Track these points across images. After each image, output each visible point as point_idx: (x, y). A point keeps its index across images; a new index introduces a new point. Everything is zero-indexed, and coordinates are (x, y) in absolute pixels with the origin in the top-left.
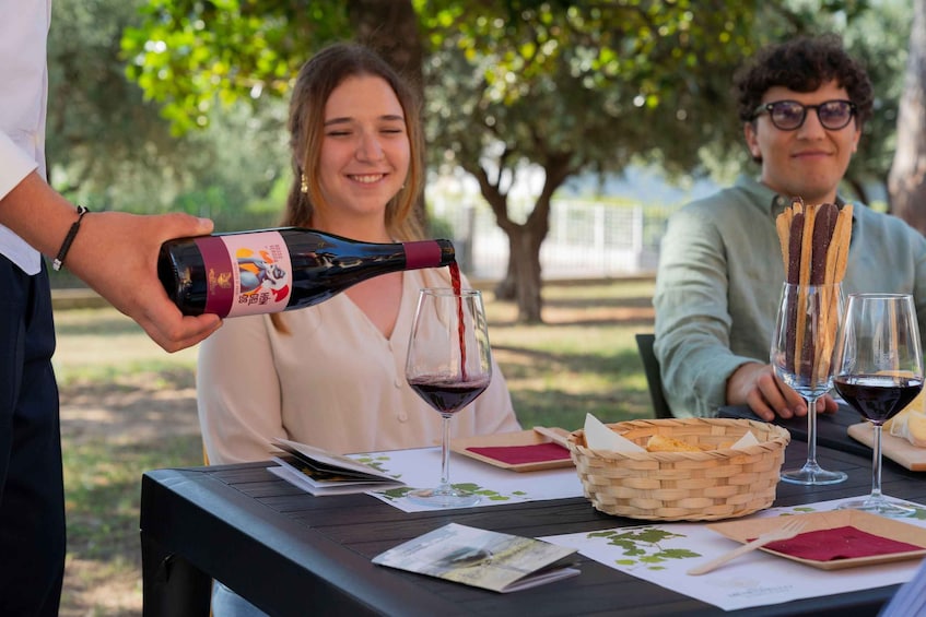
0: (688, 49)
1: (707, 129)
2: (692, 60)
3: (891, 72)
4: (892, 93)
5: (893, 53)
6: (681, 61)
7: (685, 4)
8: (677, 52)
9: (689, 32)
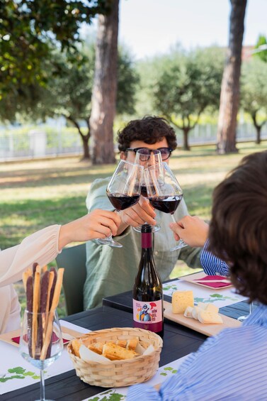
0: (14, 76)
1: (19, 106)
2: (15, 80)
3: (87, 79)
4: (88, 87)
5: (88, 71)
6: (11, 81)
7: (12, 58)
8: (9, 78)
9: (14, 69)
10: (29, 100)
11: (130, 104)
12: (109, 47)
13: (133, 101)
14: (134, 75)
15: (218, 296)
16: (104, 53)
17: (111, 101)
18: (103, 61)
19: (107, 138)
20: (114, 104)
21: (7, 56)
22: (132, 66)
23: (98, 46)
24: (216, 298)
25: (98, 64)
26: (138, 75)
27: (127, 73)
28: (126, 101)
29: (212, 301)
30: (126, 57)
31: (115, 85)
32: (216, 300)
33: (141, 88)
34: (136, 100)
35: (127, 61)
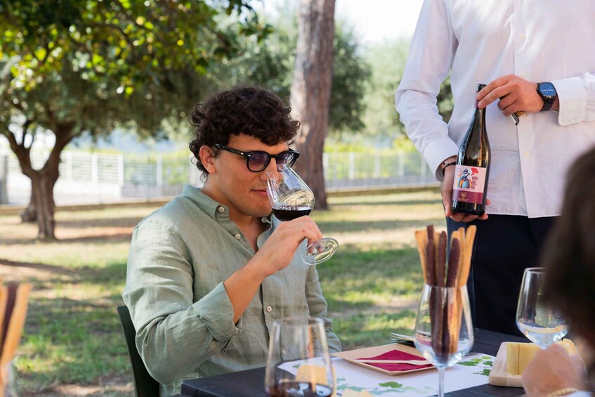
0: (152, 56)
1: (167, 107)
2: (155, 63)
3: (284, 69)
4: (285, 84)
6: (149, 63)
7: (149, 25)
8: (145, 58)
9: (152, 44)
10: (184, 98)
11: (354, 113)
12: (320, 18)
13: (359, 109)
14: (362, 66)
15: (393, 385)
16: (312, 29)
17: (320, 107)
18: (309, 41)
19: (312, 167)
20: (326, 111)
21: (140, 21)
22: (360, 52)
23: (302, 16)
24: (389, 388)
25: (301, 46)
26: (369, 66)
27: (351, 63)
28: (348, 109)
29: (380, 393)
30: (350, 35)
31: (328, 80)
32: (388, 391)
33: (374, 87)
34: (365, 107)
35: (351, 43)
